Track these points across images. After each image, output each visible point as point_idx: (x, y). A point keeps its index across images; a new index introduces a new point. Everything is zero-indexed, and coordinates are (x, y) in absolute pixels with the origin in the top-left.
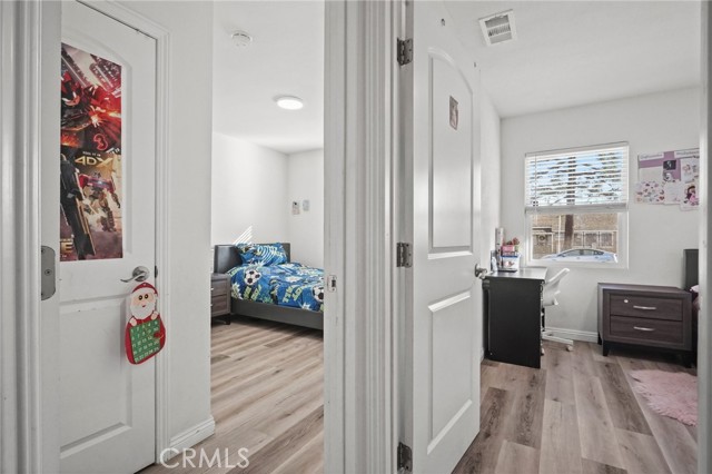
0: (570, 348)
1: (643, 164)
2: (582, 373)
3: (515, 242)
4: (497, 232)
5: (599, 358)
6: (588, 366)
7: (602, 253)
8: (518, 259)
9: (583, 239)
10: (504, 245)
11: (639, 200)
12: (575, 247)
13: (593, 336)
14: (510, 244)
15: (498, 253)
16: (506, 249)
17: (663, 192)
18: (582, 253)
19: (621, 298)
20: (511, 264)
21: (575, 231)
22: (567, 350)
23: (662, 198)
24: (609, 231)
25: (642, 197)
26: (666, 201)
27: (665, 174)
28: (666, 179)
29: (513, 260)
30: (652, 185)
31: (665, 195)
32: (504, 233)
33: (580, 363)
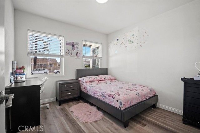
0: (49, 107)
1: (67, 44)
2: (56, 117)
3: (23, 68)
4: (13, 63)
5: (59, 107)
6: (57, 113)
7: (45, 70)
8: (25, 75)
9: (39, 66)
10: (17, 69)
11: (66, 54)
12: (37, 69)
13: (54, 99)
14: (20, 68)
15: (14, 73)
16: (18, 71)
17: (72, 53)
18: (39, 70)
19: (64, 85)
20: (21, 78)
21: (37, 64)
22: (48, 108)
23: (72, 55)
24: (46, 64)
25: (67, 54)
26: (73, 56)
27: (72, 48)
28: (72, 49)
29: (22, 76)
30: (69, 50)
31: (72, 54)
32: (17, 63)
33: (54, 113)
